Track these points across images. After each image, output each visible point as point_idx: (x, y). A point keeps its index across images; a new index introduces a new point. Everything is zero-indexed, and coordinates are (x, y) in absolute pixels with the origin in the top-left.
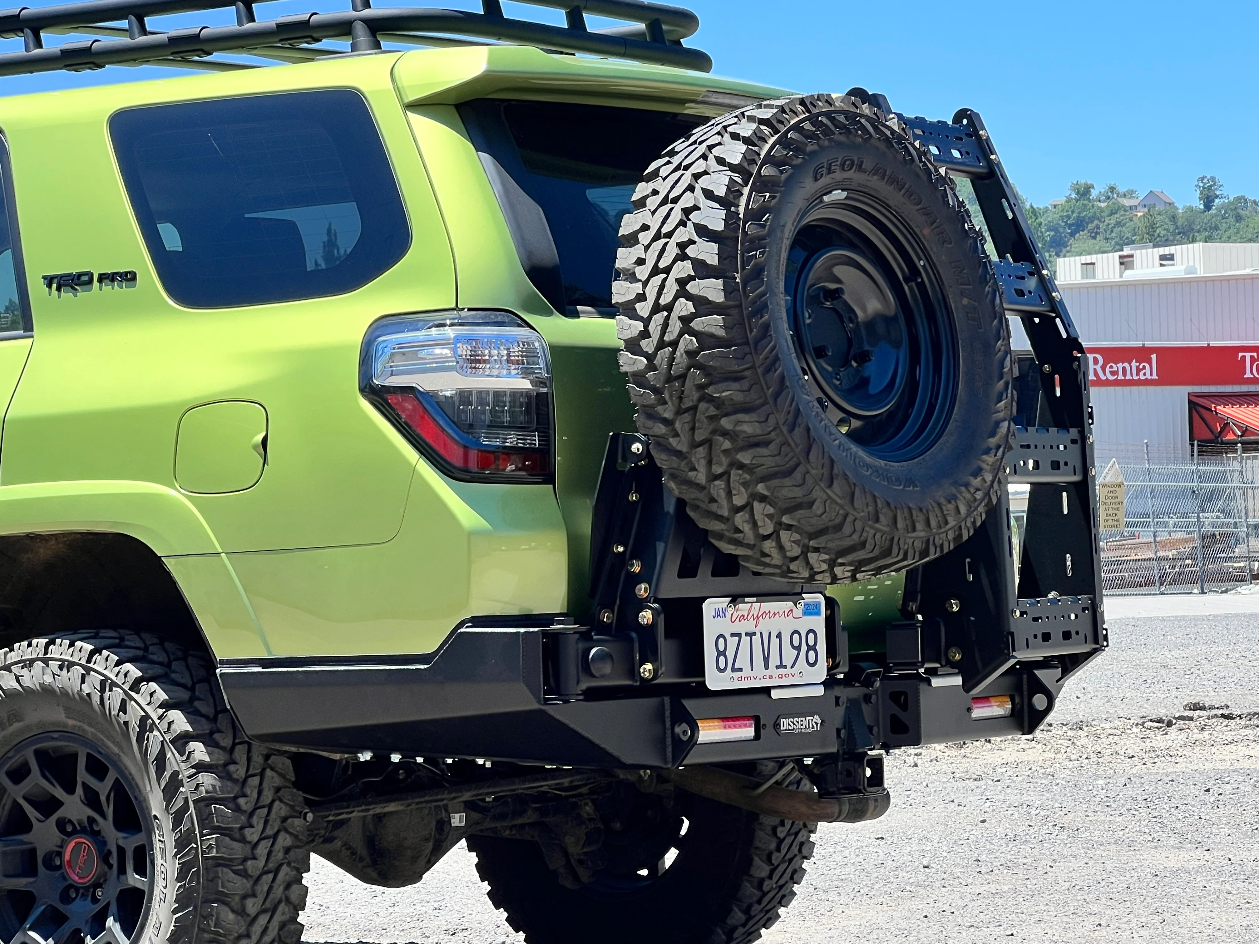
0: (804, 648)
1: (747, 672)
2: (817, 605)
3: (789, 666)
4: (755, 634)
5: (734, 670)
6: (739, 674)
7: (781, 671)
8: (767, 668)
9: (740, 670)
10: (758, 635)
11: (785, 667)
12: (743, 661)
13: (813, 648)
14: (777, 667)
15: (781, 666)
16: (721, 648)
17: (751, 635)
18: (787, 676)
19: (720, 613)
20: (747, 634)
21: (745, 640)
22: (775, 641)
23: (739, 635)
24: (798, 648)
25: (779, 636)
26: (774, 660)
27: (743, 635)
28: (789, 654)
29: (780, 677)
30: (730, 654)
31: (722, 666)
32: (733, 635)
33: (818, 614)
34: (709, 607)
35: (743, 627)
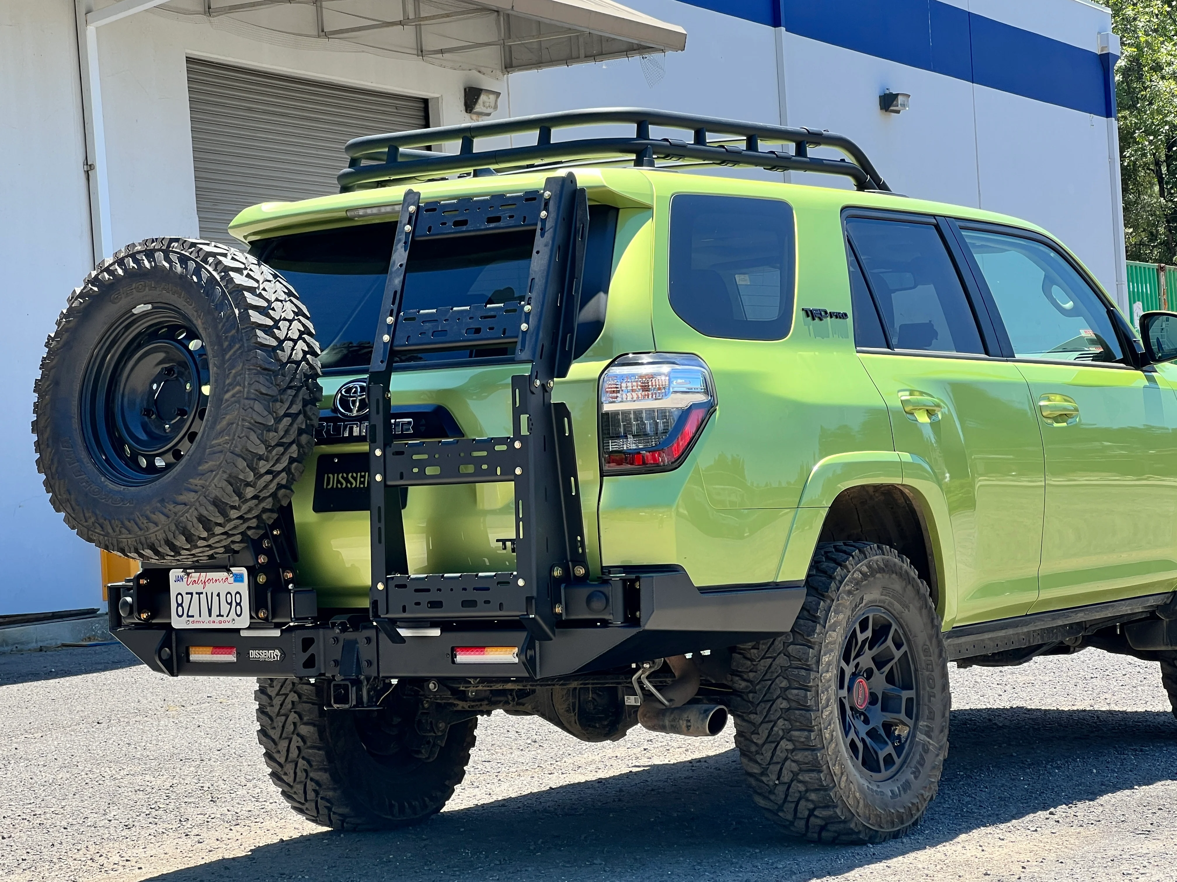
0: (234, 604)
1: (197, 618)
2: (241, 576)
3: (225, 616)
4: (202, 593)
5: (188, 616)
6: (191, 619)
7: (220, 618)
8: (210, 615)
9: (193, 616)
10: (204, 593)
11: (223, 616)
12: (194, 611)
13: (239, 604)
14: (217, 616)
15: (220, 615)
16: (180, 602)
17: (200, 594)
18: (225, 622)
19: (179, 579)
20: (197, 593)
21: (196, 597)
22: (216, 599)
23: (191, 594)
24: (230, 604)
25: (218, 595)
26: (215, 611)
27: (194, 594)
28: (225, 608)
29: (220, 622)
30: (186, 605)
31: (180, 613)
32: (187, 593)
33: (242, 581)
34: (174, 574)
35: (195, 588)
